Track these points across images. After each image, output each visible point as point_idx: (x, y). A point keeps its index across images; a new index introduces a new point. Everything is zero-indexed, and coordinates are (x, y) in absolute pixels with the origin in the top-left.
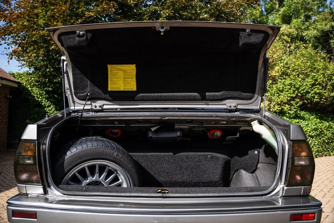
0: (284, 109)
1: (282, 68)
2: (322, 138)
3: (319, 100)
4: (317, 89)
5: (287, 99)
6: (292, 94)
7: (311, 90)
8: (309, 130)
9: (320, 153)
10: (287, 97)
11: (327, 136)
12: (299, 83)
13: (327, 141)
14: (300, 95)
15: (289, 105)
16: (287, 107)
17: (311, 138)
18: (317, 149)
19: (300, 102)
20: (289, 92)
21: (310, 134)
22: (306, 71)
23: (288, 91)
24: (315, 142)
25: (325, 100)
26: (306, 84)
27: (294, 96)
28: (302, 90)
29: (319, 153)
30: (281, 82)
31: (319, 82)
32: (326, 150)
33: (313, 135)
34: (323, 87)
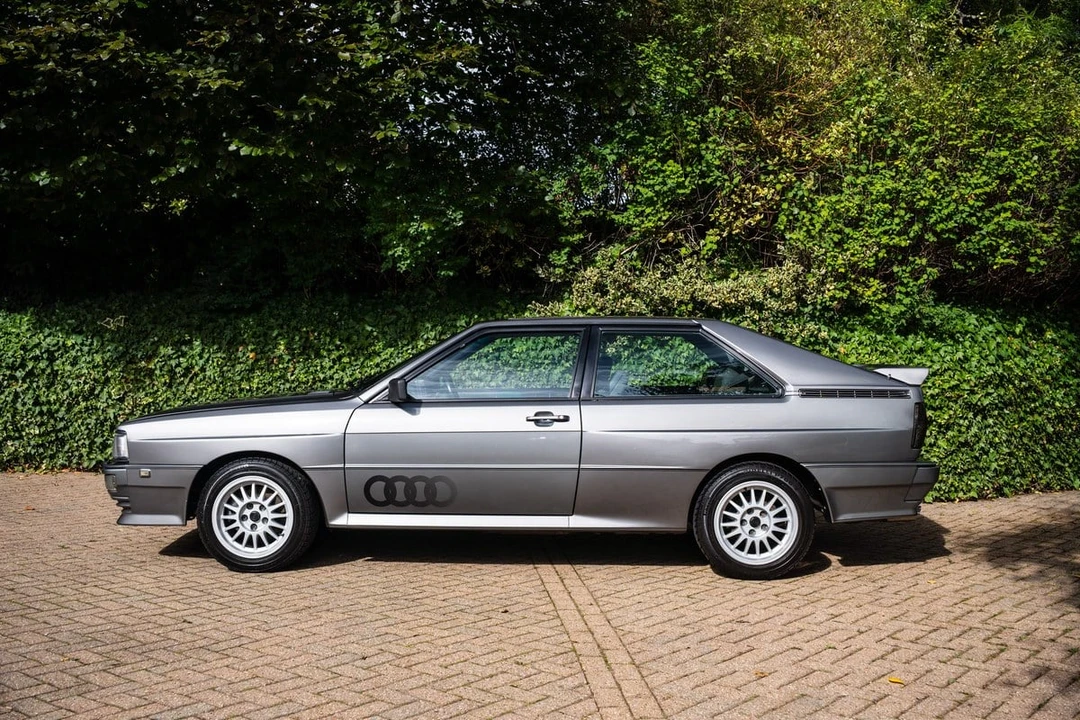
0: (862, 296)
1: (862, 125)
2: (1030, 418)
3: (1016, 263)
4: (1009, 214)
5: (876, 254)
6: (899, 234)
7: (979, 219)
8: (969, 381)
9: (1018, 479)
10: (876, 249)
11: (1056, 409)
12: (930, 192)
13: (1050, 429)
14: (933, 239)
15: (884, 279)
16: (874, 289)
17: (975, 416)
18: (1005, 459)
19: (929, 270)
20: (887, 228)
21: (975, 399)
22: (965, 142)
23: (879, 223)
24: (995, 434)
25: (1042, 263)
26: (962, 195)
27: (903, 244)
28: (942, 220)
29: (1014, 478)
30: (856, 185)
31: (1018, 186)
32: (1047, 466)
33: (986, 402)
34: (1037, 204)
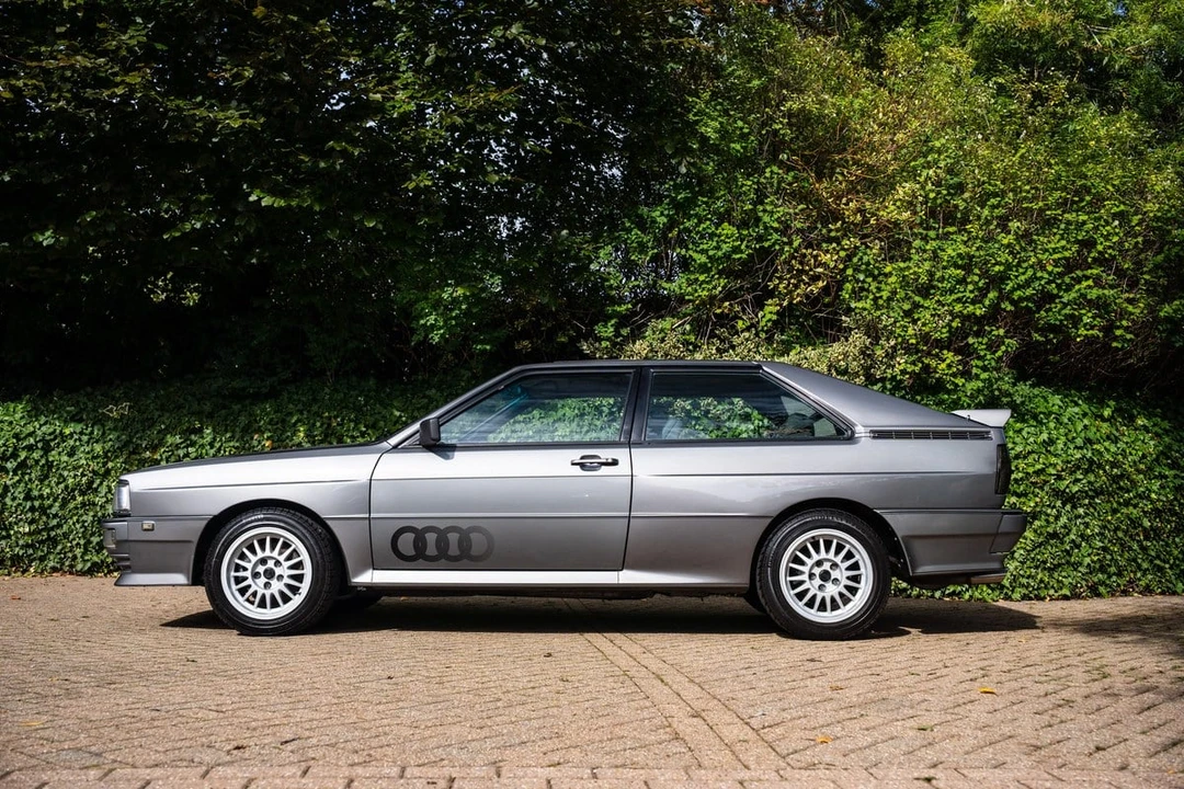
0: (934, 370)
1: (930, 187)
2: (1125, 510)
3: (1101, 335)
4: (1090, 282)
5: (949, 325)
6: (973, 302)
7: (1059, 287)
8: (1055, 465)
9: (1114, 578)
10: (949, 317)
11: (1152, 502)
12: (1004, 257)
13: (1147, 524)
14: (1010, 308)
15: (957, 352)
16: (948, 361)
17: (1064, 504)
18: (1098, 554)
19: (1007, 341)
20: (960, 295)
21: (1062, 485)
22: (1041, 204)
23: (952, 292)
24: (1087, 525)
25: (1129, 336)
26: (1040, 261)
27: (978, 312)
28: (1020, 287)
29: (1110, 577)
30: (925, 251)
31: (1100, 253)
32: (1145, 565)
33: (1075, 489)
34: (1120, 273)
